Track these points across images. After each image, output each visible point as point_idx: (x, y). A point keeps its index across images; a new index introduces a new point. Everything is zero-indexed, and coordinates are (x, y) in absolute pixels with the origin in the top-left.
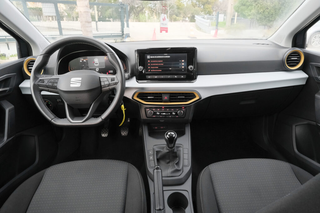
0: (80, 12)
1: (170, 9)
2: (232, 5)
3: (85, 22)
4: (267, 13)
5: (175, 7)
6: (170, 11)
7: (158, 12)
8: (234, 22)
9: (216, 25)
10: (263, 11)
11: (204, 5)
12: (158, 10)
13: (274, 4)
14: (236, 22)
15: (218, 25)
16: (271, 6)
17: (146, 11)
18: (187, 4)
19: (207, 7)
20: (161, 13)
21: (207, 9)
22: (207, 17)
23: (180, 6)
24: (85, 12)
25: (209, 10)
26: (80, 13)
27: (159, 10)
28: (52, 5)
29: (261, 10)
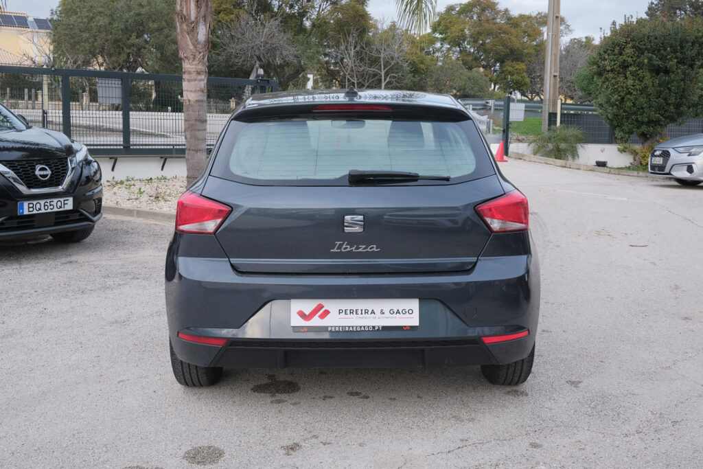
0: (187, 101)
1: (386, 75)
2: (555, 76)
3: (196, 120)
4: (629, 104)
5: (406, 66)
6: (388, 80)
7: (349, 81)
8: (555, 123)
9: (504, 131)
10: (620, 98)
11: (502, 62)
12: (347, 76)
13: (643, 84)
14: (561, 123)
15: (510, 130)
16: (638, 87)
17: (309, 76)
18: (446, 57)
19: (510, 69)
20: (358, 83)
21: (511, 74)
22: (495, 105)
23: (422, 63)
24: (197, 101)
26: (188, 103)
27: (352, 77)
28: (117, 82)
29: (616, 97)
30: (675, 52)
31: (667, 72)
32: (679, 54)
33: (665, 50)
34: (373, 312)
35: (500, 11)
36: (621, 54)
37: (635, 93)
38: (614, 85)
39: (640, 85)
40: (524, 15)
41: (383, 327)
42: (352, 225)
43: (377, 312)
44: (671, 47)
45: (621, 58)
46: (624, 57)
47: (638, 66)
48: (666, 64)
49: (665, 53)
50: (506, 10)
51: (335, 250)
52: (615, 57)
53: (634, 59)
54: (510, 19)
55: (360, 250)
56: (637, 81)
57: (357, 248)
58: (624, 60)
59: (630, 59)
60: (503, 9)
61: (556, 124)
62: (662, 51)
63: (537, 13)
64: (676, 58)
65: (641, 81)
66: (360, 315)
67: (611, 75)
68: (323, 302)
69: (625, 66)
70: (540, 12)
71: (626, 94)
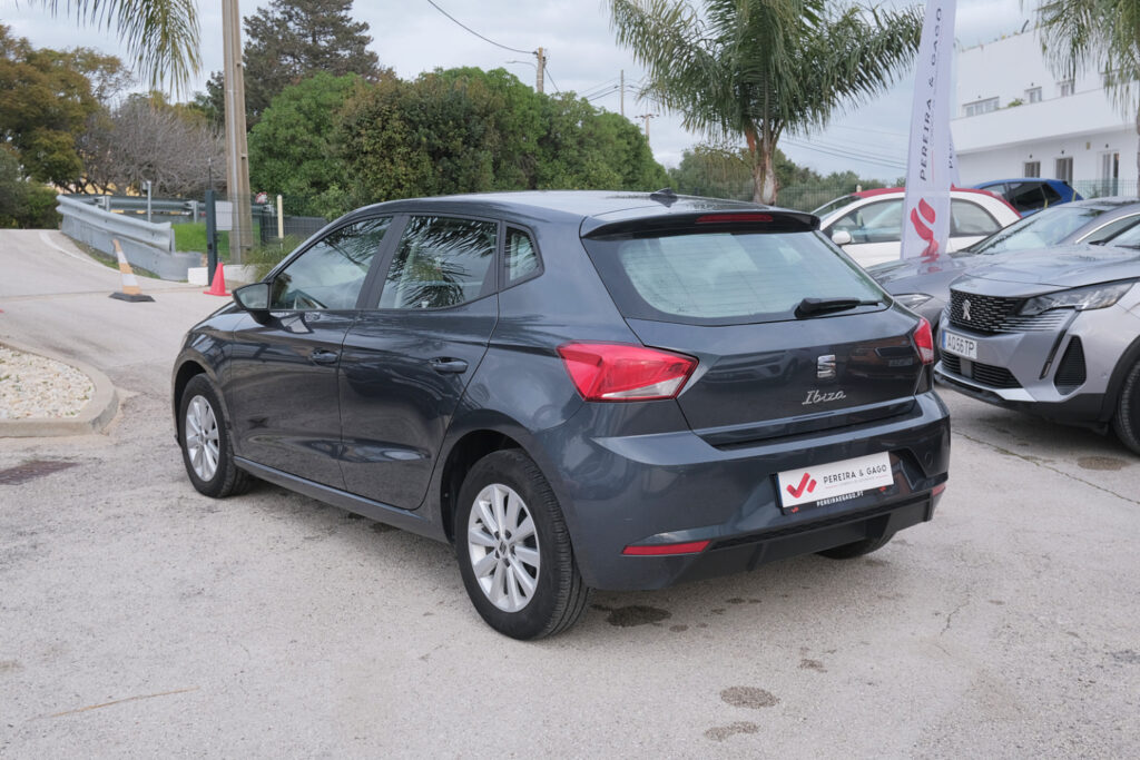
10: (385, 192)
13: (419, 172)
14: (285, 233)
15: (218, 245)
25: (57, 156)
29: (380, 191)
30: (458, 126)
31: (448, 154)
32: (464, 130)
33: (446, 123)
34: (854, 475)
35: (12, 42)
36: (383, 128)
37: (408, 185)
38: (376, 174)
39: (414, 174)
40: (51, 51)
41: (865, 492)
42: (825, 367)
43: (857, 474)
44: (453, 120)
45: (385, 135)
46: (390, 133)
47: (410, 146)
48: (447, 144)
49: (446, 129)
50: (24, 42)
51: (807, 402)
52: (375, 133)
53: (404, 136)
54: (31, 57)
55: (830, 399)
56: (409, 168)
57: (827, 397)
58: (390, 137)
59: (398, 137)
60: (18, 40)
61: (277, 234)
62: (442, 126)
63: (75, 48)
64: (460, 136)
65: (415, 168)
66: (843, 481)
67: (370, 158)
68: (809, 470)
69: (390, 145)
70: (81, 47)
71: (395, 187)
